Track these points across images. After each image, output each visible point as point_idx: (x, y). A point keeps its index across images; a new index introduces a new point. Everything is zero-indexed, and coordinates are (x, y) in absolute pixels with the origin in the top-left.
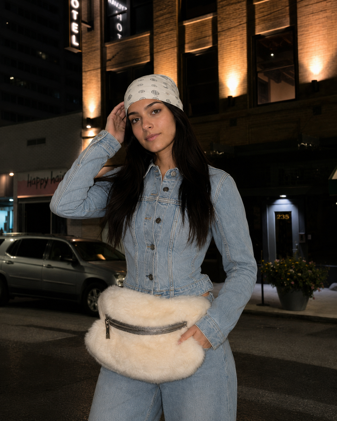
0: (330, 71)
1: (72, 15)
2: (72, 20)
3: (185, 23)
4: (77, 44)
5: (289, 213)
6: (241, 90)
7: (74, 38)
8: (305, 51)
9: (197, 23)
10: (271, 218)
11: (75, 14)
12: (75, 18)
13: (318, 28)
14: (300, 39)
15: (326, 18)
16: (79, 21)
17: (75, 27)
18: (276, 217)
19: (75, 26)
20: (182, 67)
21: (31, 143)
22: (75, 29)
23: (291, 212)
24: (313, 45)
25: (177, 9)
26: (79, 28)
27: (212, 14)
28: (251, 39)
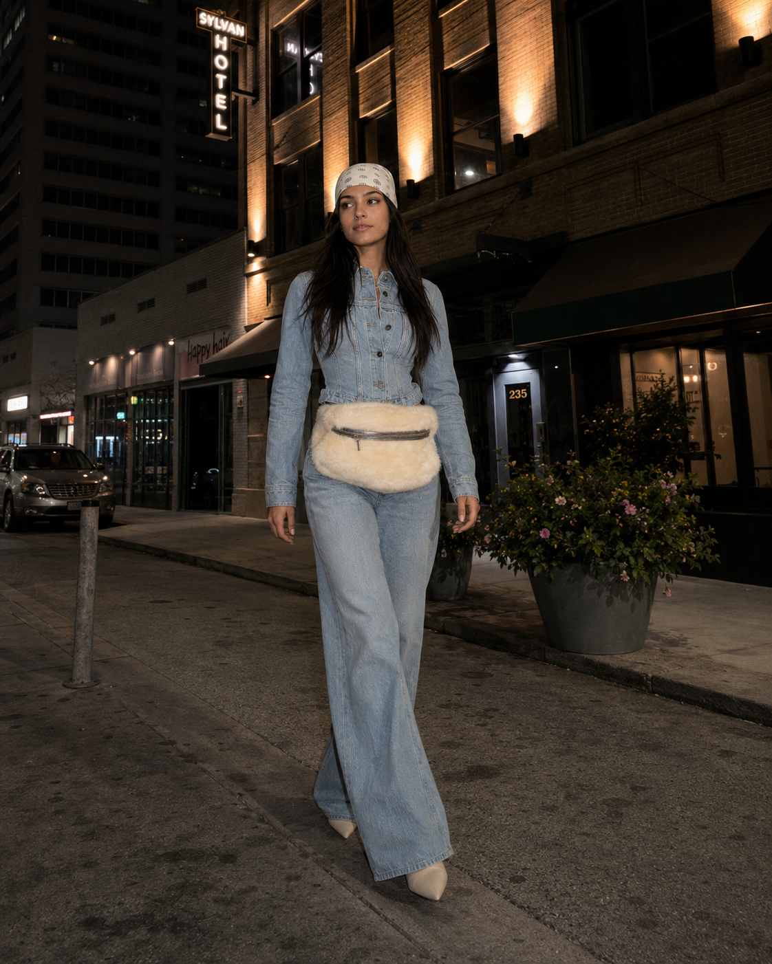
0: (543, 114)
1: (216, 81)
2: (217, 91)
3: (358, 69)
4: (224, 128)
5: (526, 386)
6: (426, 169)
7: (218, 117)
8: (508, 84)
9: (372, 65)
10: (499, 399)
11: (221, 78)
12: (221, 86)
13: (524, 42)
14: (502, 65)
15: (534, 21)
16: (226, 91)
17: (220, 101)
18: (508, 395)
19: (221, 99)
20: (357, 143)
21: (192, 288)
22: (221, 104)
23: (529, 383)
24: (518, 73)
25: (348, 48)
26: (228, 103)
27: (388, 47)
28: (439, 78)
